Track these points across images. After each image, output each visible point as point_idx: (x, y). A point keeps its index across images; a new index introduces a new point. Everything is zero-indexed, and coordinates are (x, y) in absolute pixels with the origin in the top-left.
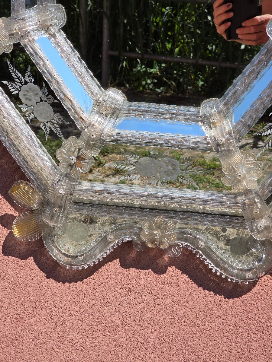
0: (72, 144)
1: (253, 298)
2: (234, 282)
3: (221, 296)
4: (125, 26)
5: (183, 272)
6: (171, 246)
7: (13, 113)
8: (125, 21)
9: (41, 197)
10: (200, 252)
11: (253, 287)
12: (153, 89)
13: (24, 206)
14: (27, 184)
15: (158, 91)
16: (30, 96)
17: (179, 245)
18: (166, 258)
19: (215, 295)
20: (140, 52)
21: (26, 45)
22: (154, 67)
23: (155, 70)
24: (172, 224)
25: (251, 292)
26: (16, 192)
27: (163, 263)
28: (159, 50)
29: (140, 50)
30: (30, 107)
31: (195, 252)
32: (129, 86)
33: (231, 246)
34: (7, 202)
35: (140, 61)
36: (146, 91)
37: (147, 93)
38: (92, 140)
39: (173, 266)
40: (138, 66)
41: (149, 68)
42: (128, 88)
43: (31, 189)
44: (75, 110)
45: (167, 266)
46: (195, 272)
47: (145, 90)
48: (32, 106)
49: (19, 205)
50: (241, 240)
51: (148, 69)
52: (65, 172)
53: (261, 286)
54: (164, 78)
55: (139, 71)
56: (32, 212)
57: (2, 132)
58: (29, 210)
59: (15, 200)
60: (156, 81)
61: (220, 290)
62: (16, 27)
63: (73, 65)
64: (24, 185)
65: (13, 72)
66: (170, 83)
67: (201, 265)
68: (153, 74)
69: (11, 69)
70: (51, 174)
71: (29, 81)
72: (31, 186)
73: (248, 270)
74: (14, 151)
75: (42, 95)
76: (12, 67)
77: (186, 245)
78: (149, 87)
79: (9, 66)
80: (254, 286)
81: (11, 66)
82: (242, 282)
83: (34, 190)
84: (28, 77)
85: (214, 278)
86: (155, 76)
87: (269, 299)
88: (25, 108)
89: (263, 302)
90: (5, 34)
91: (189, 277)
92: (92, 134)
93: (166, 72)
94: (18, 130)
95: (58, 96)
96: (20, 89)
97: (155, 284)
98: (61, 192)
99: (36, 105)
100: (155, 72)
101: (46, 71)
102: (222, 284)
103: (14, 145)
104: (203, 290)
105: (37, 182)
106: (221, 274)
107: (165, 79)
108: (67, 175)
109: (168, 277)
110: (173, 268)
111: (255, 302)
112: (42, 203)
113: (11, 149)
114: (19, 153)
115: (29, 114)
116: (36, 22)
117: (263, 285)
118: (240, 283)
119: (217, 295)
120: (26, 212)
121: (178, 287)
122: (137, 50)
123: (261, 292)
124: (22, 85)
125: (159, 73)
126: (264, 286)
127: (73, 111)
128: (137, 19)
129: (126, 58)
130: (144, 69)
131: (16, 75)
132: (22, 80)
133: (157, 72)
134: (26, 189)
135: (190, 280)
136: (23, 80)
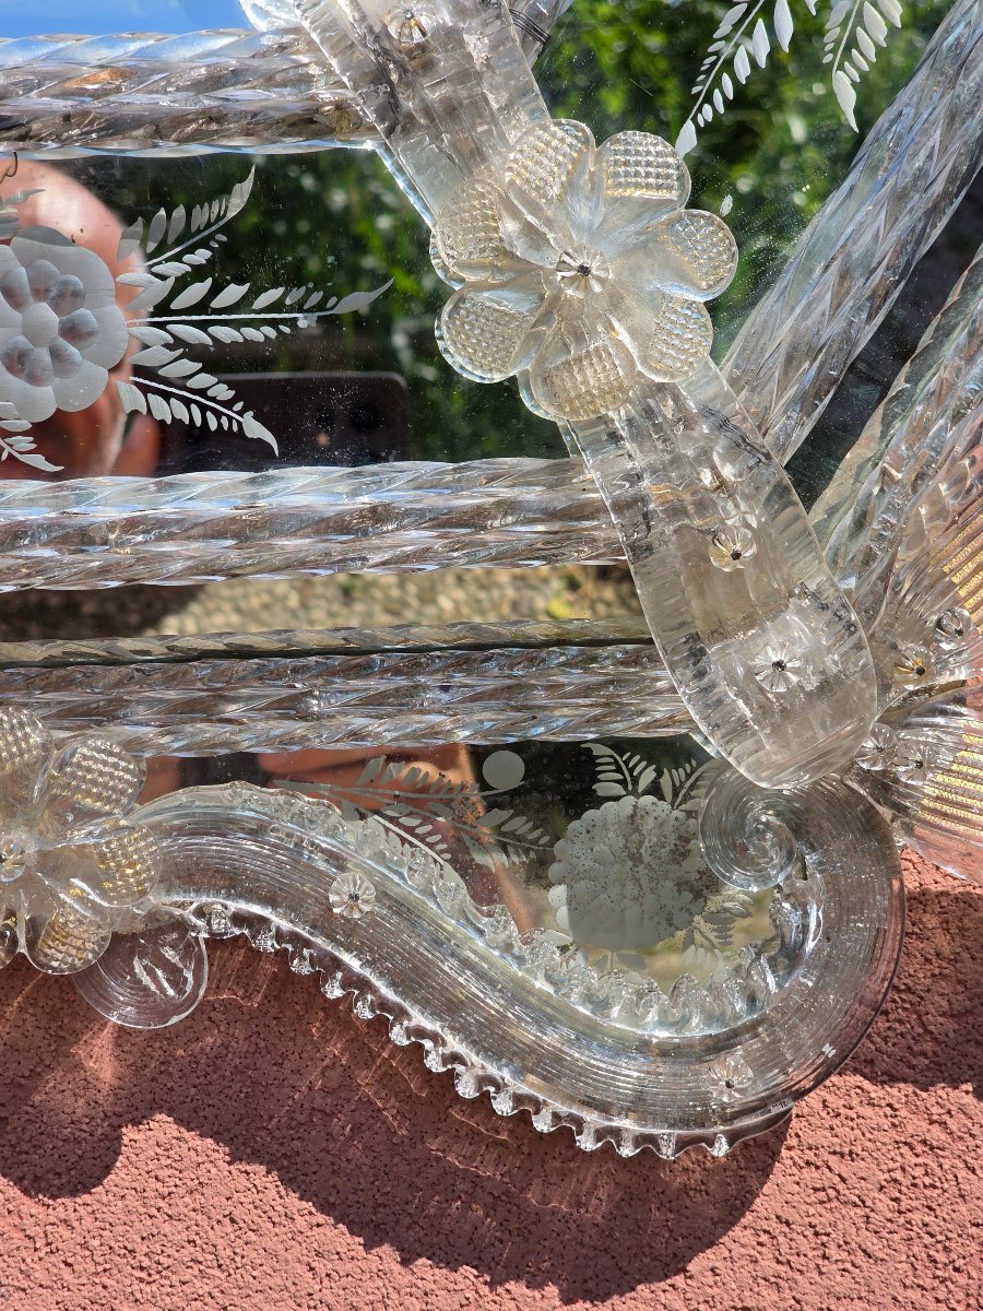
1: (768, 1265)
2: (627, 1151)
3: (540, 1286)
5: (242, 1150)
6: (121, 947)
10: (352, 961)
11: (754, 1184)
17: (182, 926)
18: (100, 1061)
19: (492, 1285)
24: (111, 760)
25: (748, 1219)
27: (81, 1101)
31: (312, 964)
33: (570, 887)
39: (158, 1117)
45: (115, 1121)
46: (330, 1136)
50: (637, 830)
53: (808, 1163)
61: (526, 1240)
67: (364, 1078)
73: (719, 1046)
77: (239, 919)
80: (765, 1172)
82: (682, 1144)
85: (468, 1159)
87: (880, 1255)
89: (843, 1284)
91: (289, 1181)
97: (40, 1275)
102: (532, 1198)
104: (405, 1262)
106: (526, 1108)
109: (133, 1201)
110: (163, 1127)
111: (787, 1294)
117: (826, 1157)
118: (667, 1152)
119: (511, 1285)
121: (217, 1272)
123: (820, 1208)
126: (833, 1160)
135: (293, 1201)
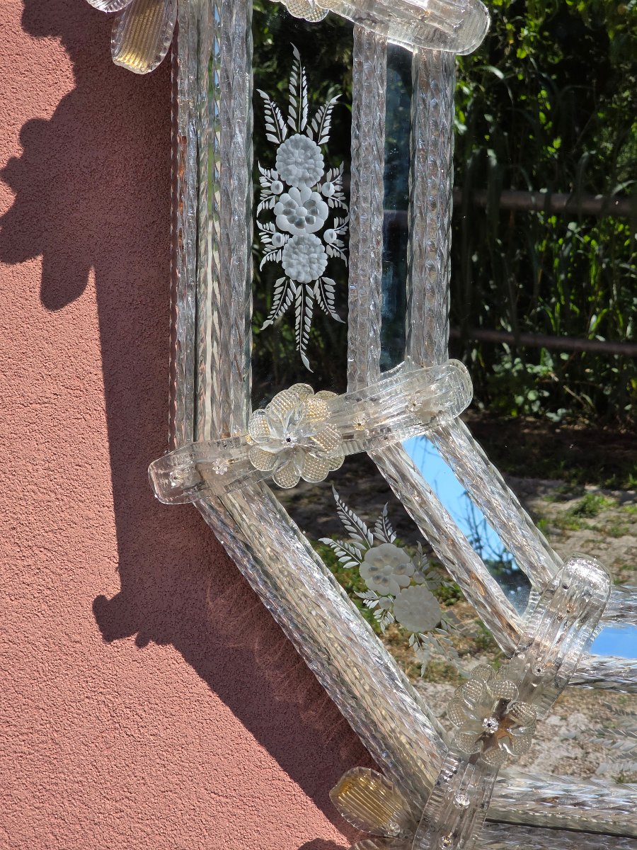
0: (488, 688)
4: (475, 267)
7: (344, 612)
8: (475, 258)
9: (408, 806)
12: (540, 413)
13: (365, 826)
14: (374, 775)
15: (552, 418)
16: (387, 573)
20: (509, 329)
21: (379, 459)
22: (541, 362)
23: (544, 368)
26: (346, 794)
28: (552, 321)
29: (510, 323)
30: (385, 599)
32: (486, 407)
34: (321, 812)
35: (510, 347)
36: (525, 419)
37: (528, 425)
38: (537, 680)
40: (506, 359)
41: (529, 363)
42: (484, 411)
43: (384, 788)
44: (493, 606)
47: (523, 417)
48: (389, 595)
49: (353, 823)
51: (528, 366)
52: (468, 752)
54: (564, 387)
55: (507, 372)
56: (384, 842)
57: (317, 653)
58: (377, 837)
59: (342, 811)
60: (546, 394)
62: (360, 419)
63: (489, 502)
64: (367, 779)
65: (348, 518)
66: (579, 398)
68: (540, 377)
69: (341, 511)
70: (433, 755)
71: (385, 540)
72: (383, 782)
74: (342, 697)
75: (415, 571)
76: (345, 506)
78: (531, 409)
79: (338, 504)
81: (341, 505)
83: (392, 791)
84: (383, 530)
86: (543, 381)
88: (374, 600)
90: (334, 435)
92: (537, 667)
93: (571, 371)
94: (355, 650)
95: (454, 574)
96: (363, 557)
98: (463, 801)
99: (398, 594)
100: (545, 373)
101: (426, 519)
103: (343, 682)
105: (397, 770)
107: (568, 390)
108: (473, 760)
112: (409, 821)
113: (335, 691)
114: (356, 703)
115: (382, 614)
116: (407, 404)
120: (369, 841)
122: (503, 323)
124: (368, 548)
125: (553, 375)
127: (490, 610)
128: (503, 255)
129: (476, 341)
130: (519, 367)
131: (352, 525)
132: (367, 536)
133: (550, 373)
134: (371, 788)
136: (371, 536)
